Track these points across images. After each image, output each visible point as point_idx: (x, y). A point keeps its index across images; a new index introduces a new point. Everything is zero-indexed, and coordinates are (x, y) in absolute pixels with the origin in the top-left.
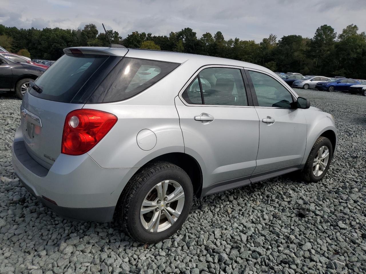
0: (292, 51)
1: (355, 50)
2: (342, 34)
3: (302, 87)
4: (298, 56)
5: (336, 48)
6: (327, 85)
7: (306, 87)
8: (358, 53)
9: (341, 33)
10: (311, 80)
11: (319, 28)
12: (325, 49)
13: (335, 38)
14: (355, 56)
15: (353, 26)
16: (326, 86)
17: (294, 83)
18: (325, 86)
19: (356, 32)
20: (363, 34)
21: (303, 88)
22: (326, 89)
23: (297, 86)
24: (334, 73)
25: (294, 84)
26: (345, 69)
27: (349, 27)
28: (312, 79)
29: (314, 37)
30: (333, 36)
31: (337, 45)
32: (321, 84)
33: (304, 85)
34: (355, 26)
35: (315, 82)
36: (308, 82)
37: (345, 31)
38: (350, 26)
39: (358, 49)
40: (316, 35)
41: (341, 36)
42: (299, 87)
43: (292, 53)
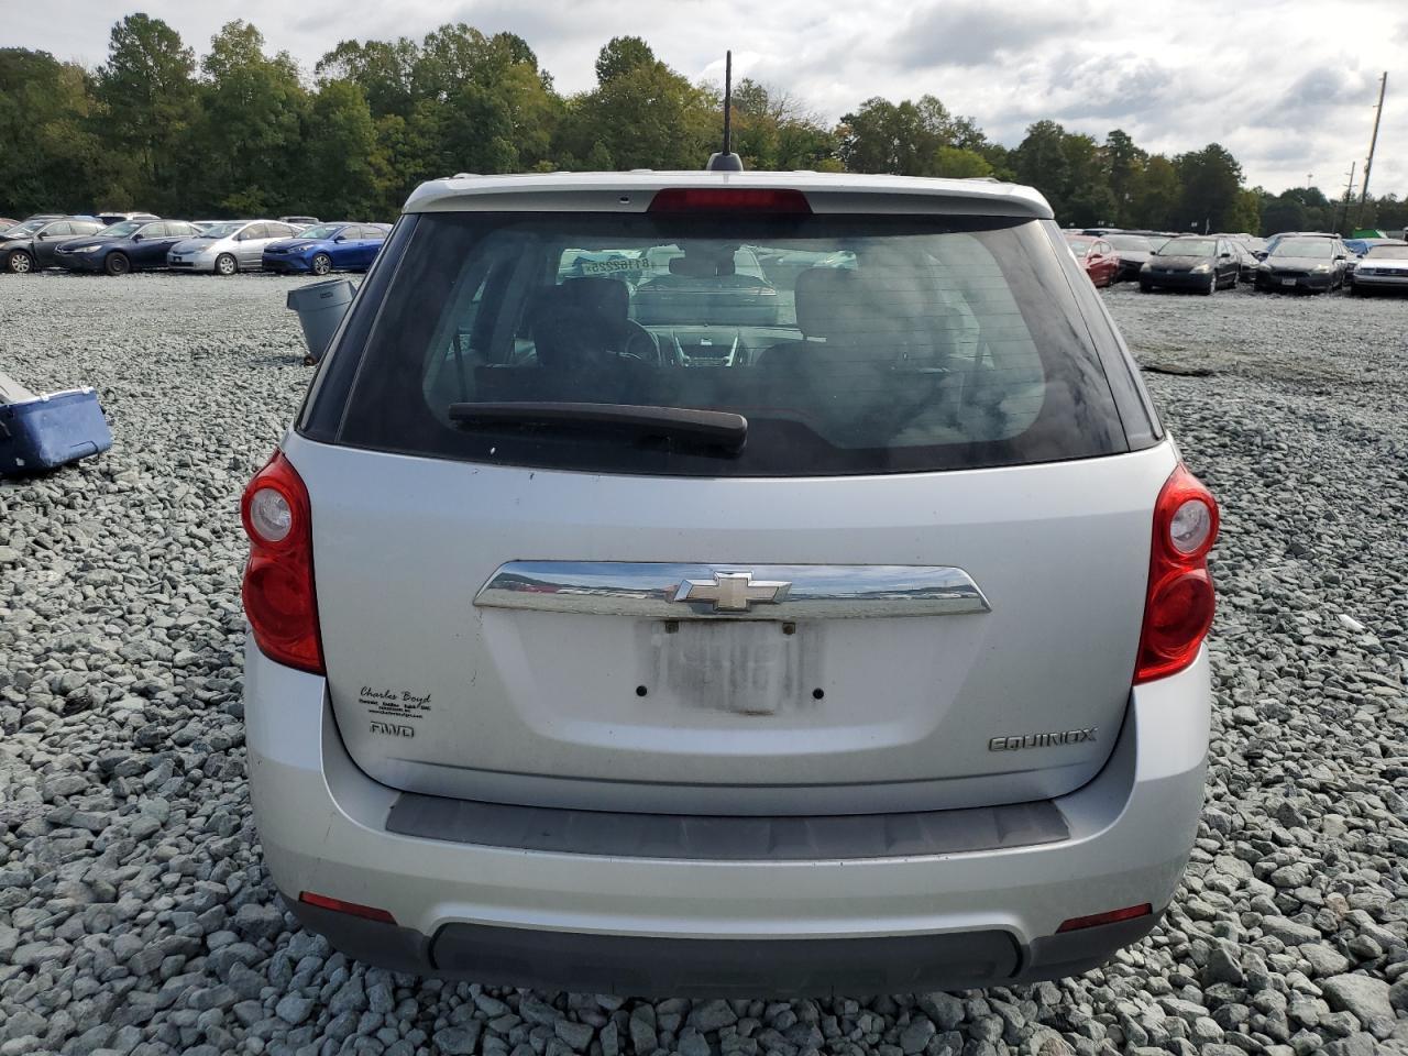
0: (32, 116)
1: (272, 117)
2: (213, 55)
3: (212, 267)
4: (65, 139)
5: (206, 108)
6: (303, 251)
7: (227, 267)
8: (288, 130)
9: (210, 51)
10: (239, 238)
11: (118, 24)
12: (171, 111)
13: (191, 67)
14: (280, 139)
15: (244, 28)
16: (305, 256)
17: (171, 254)
18: (299, 257)
19: (258, 53)
20: (283, 58)
21: (216, 271)
22: (306, 267)
23: (190, 264)
24: (225, 203)
25: (178, 260)
26: (261, 188)
27: (231, 28)
28: (239, 235)
29: (109, 60)
30: (184, 59)
31: (208, 98)
32: (282, 250)
33: (218, 261)
34: (251, 31)
35: (257, 245)
36: (227, 245)
37: (219, 45)
38: (232, 25)
39: (282, 114)
40: (114, 53)
41: (211, 64)
42: (198, 268)
43: (33, 126)
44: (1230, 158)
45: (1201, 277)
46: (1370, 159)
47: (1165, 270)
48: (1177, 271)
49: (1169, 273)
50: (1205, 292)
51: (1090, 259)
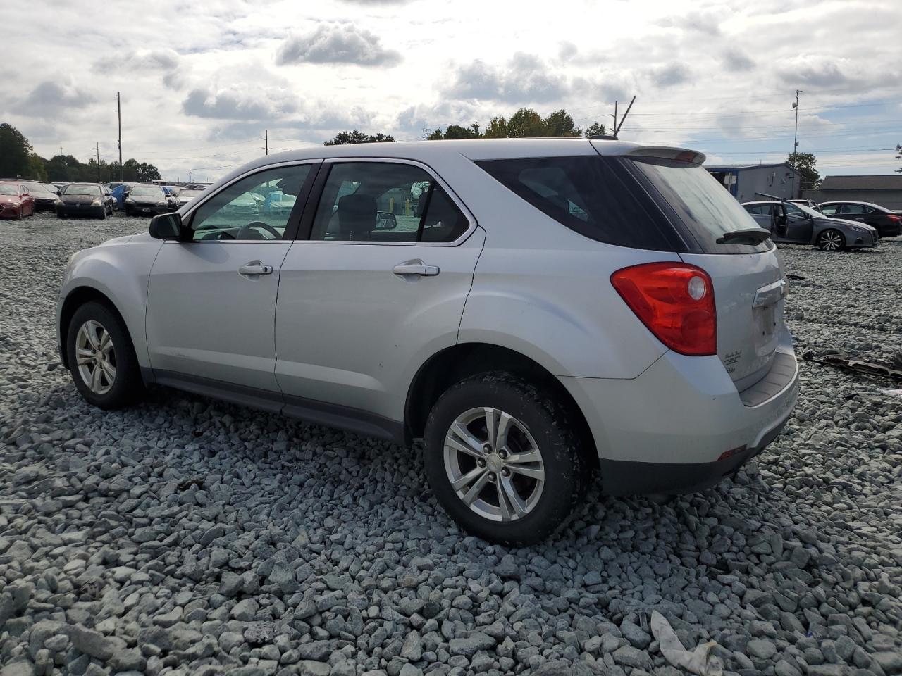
44: (18, 134)
45: (97, 208)
46: (120, 141)
47: (75, 204)
48: (81, 204)
49: (78, 205)
50: (102, 218)
51: (21, 197)
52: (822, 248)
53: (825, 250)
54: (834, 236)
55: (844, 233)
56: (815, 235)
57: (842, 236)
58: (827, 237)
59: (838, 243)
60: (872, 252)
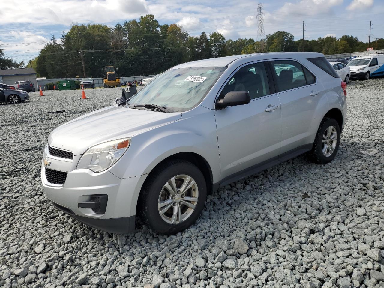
52: (12, 103)
53: (13, 103)
54: (15, 97)
55: (19, 95)
56: (6, 98)
57: (19, 96)
58: (12, 98)
59: (18, 99)
60: (27, 102)
